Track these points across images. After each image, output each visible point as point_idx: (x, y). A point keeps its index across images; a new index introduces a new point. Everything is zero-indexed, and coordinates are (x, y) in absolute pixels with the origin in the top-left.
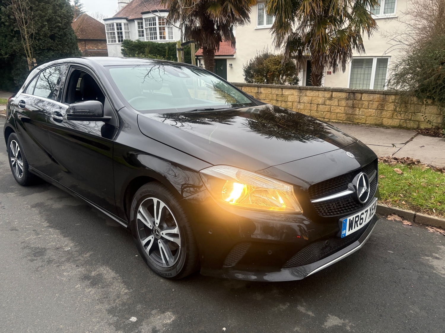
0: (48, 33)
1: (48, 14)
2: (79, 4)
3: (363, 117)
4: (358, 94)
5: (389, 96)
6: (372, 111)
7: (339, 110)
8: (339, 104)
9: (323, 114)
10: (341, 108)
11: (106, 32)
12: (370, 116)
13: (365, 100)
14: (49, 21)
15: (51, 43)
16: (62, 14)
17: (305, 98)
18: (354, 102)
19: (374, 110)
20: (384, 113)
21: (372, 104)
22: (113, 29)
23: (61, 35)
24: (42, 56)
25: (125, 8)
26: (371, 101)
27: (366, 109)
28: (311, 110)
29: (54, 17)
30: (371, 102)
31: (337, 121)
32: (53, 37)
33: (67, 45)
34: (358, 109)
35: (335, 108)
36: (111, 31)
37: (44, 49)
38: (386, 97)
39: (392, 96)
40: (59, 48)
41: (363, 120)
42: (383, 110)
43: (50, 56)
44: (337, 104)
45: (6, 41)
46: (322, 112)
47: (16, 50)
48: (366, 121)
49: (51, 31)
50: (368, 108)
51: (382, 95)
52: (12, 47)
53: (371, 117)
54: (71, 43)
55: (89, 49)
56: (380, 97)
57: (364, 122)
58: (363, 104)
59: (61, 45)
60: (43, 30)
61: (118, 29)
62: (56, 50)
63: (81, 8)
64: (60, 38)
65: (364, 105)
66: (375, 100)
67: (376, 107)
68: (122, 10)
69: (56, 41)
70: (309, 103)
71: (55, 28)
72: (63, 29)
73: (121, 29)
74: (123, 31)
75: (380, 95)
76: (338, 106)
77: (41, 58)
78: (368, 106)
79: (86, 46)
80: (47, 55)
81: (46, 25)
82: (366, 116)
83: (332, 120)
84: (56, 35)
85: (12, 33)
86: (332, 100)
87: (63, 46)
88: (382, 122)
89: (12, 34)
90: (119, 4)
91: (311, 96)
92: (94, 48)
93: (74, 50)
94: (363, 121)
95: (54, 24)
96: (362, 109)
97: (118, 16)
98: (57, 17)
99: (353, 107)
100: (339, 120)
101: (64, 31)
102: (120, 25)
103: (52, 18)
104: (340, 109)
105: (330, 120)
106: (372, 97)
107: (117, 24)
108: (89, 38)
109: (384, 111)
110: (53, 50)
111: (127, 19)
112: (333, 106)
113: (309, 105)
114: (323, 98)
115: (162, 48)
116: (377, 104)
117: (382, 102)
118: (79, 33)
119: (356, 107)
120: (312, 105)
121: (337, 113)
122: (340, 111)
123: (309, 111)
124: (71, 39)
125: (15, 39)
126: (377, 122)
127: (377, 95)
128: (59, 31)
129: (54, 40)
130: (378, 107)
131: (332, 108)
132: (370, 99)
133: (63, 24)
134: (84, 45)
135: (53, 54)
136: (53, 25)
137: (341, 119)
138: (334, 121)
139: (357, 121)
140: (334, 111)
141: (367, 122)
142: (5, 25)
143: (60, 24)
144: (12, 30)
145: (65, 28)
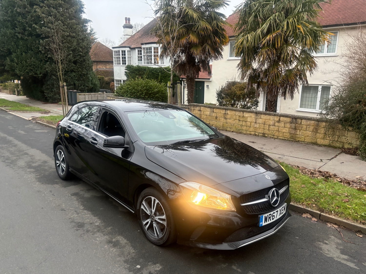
0: (72, 59)
1: (73, 46)
2: (93, 32)
3: (303, 136)
4: (299, 120)
5: (321, 123)
6: (309, 133)
7: (285, 130)
8: (285, 126)
9: (273, 132)
10: (286, 129)
11: (114, 56)
12: (308, 136)
13: (304, 124)
14: (74, 51)
15: (74, 67)
16: (83, 46)
17: (260, 120)
18: (296, 125)
19: (311, 132)
20: (318, 135)
21: (309, 127)
22: (119, 55)
23: (81, 61)
24: (66, 76)
25: (129, 39)
26: (308, 125)
27: (305, 131)
28: (264, 129)
29: (77, 48)
30: (309, 126)
31: (283, 138)
32: (75, 62)
33: (85, 68)
34: (299, 131)
35: (282, 129)
36: (117, 56)
37: (69, 71)
38: (319, 123)
39: (323, 123)
40: (79, 70)
41: (302, 138)
42: (317, 132)
43: (72, 76)
44: (284, 126)
45: (41, 64)
46: (273, 131)
47: (48, 71)
48: (305, 140)
49: (75, 57)
50: (306, 130)
51: (316, 122)
52: (45, 69)
53: (308, 137)
54: (88, 67)
55: (100, 68)
56: (315, 123)
57: (303, 140)
58: (302, 127)
59: (80, 68)
60: (69, 57)
61: (122, 55)
62: (77, 72)
63: (94, 35)
64: (81, 63)
65: (303, 128)
66: (311, 125)
67: (312, 130)
68: (127, 40)
69: (78, 66)
70: (263, 124)
71: (77, 56)
72: (83, 57)
73: (125, 55)
74: (127, 56)
75: (315, 121)
76: (284, 127)
77: (66, 77)
78: (306, 129)
79: (97, 66)
80: (70, 75)
81: (71, 53)
82: (305, 136)
83: (280, 138)
84: (78, 61)
85: (46, 59)
86: (280, 123)
87: (82, 69)
88: (316, 141)
89: (46, 60)
90: (125, 36)
91: (264, 118)
92: (103, 67)
93: (90, 71)
94: (302, 139)
95: (77, 53)
96: (301, 131)
97: (123, 45)
98: (79, 48)
99: (295, 129)
100: (285, 138)
101: (84, 58)
102: (125, 52)
103: (76, 49)
104: (286, 130)
105: (278, 137)
106: (309, 123)
107: (122, 51)
108: (100, 60)
109: (318, 133)
110: (75, 72)
111: (130, 48)
112: (280, 127)
113: (263, 125)
114: (273, 121)
115: (156, 71)
116: (313, 128)
117: (316, 127)
118: (93, 56)
119: (297, 129)
120: (265, 125)
121: (284, 132)
122: (286, 131)
123: (263, 130)
124: (88, 64)
125: (48, 63)
126: (313, 141)
127: (312, 121)
128: (80, 58)
129: (76, 64)
130: (313, 130)
131: (280, 129)
132: (307, 124)
133: (83, 53)
134: (96, 65)
135: (74, 74)
136: (76, 54)
137: (286, 137)
138: (281, 138)
139: (298, 139)
140: (281, 131)
141: (305, 141)
142: (41, 53)
143: (81, 53)
144: (46, 57)
145: (85, 56)
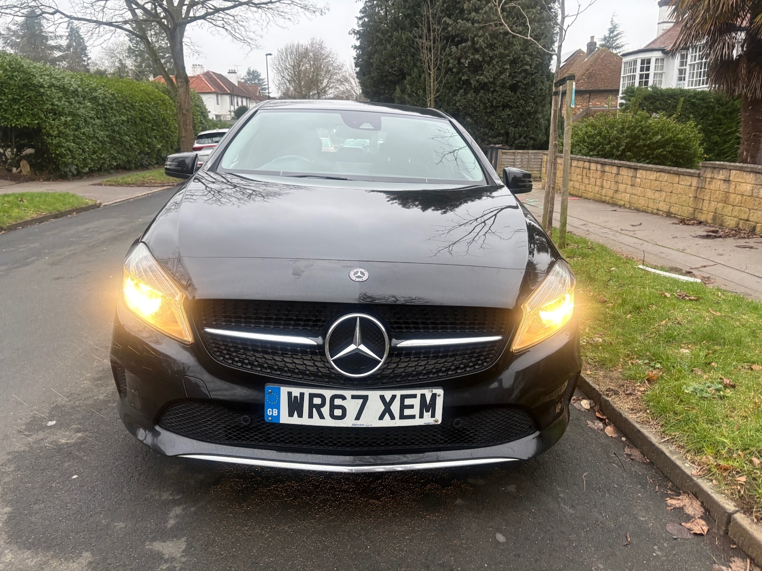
0: (508, 82)
1: (513, 52)
2: (615, 33)
11: (622, 75)
14: (513, 62)
15: (510, 97)
16: (534, 51)
22: (635, 70)
23: (527, 84)
24: (493, 117)
25: (669, 30)
29: (522, 56)
32: (514, 88)
33: (533, 99)
36: (630, 74)
37: (499, 106)
40: (520, 103)
43: (503, 117)
45: (450, 94)
47: (460, 107)
49: (514, 77)
52: (454, 105)
54: (539, 96)
55: (595, 105)
59: (523, 100)
60: (502, 77)
61: (642, 69)
62: (514, 107)
64: (525, 89)
68: (662, 35)
69: (518, 94)
71: (520, 73)
72: (532, 74)
73: (648, 69)
74: (652, 72)
77: (492, 119)
79: (589, 102)
80: (500, 114)
81: (507, 69)
84: (519, 84)
85: (460, 83)
87: (526, 101)
89: (458, 85)
90: (660, 25)
92: (603, 104)
93: (544, 106)
95: (520, 67)
97: (650, 47)
98: (526, 56)
101: (533, 77)
102: (649, 61)
103: (519, 58)
107: (643, 62)
108: (597, 89)
110: (511, 108)
111: (663, 51)
115: (703, 100)
118: (584, 80)
124: (541, 90)
125: (461, 91)
128: (525, 78)
129: (515, 92)
133: (533, 67)
134: (588, 99)
135: (510, 113)
136: (518, 69)
142: (452, 72)
143: (528, 67)
144: (460, 79)
145: (535, 73)
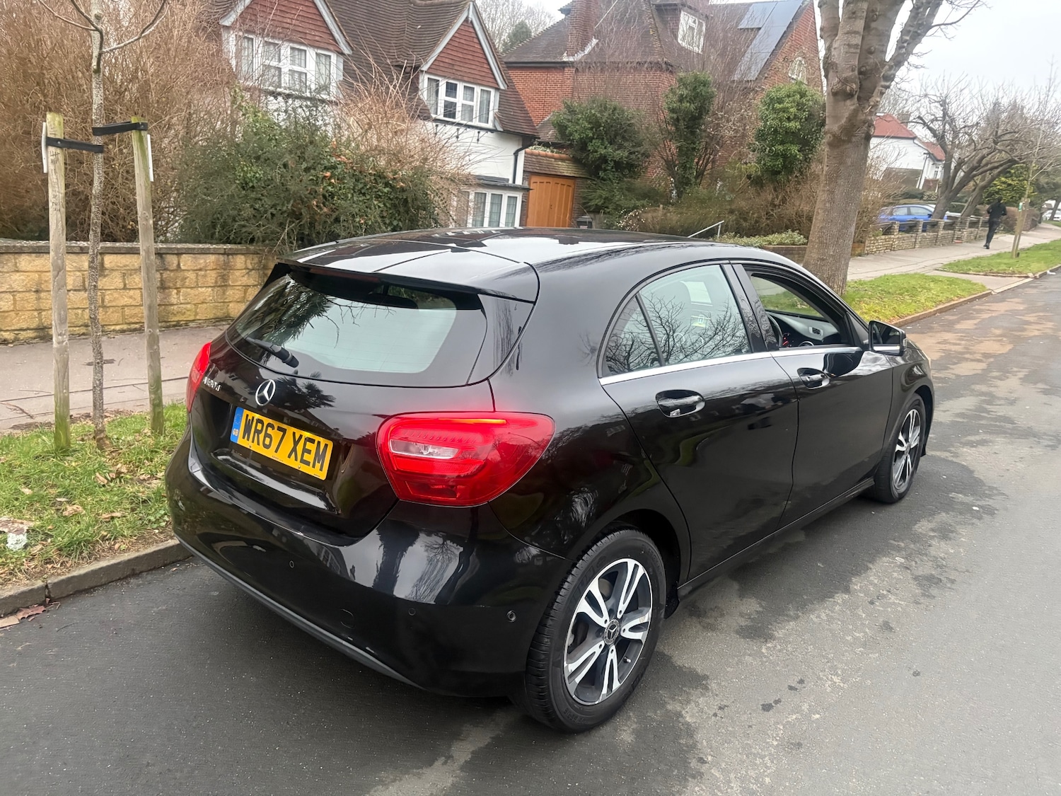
3: (189, 306)
4: (172, 256)
5: (234, 256)
6: (206, 292)
7: (126, 299)
8: (125, 285)
9: (82, 314)
10: (132, 292)
12: (203, 303)
13: (189, 268)
17: (16, 276)
18: (165, 276)
19: (210, 289)
20: (230, 292)
21: (205, 276)
26: (200, 270)
27: (192, 288)
28: (40, 310)
30: (203, 273)
31: (125, 327)
34: (175, 291)
35: (116, 295)
38: (228, 259)
39: (239, 256)
41: (189, 313)
42: (226, 286)
44: (121, 286)
46: (80, 311)
48: (196, 314)
50: (197, 287)
51: (221, 256)
53: (205, 305)
56: (218, 260)
57: (192, 318)
58: (186, 278)
65: (187, 280)
66: (209, 268)
67: (213, 281)
70: (30, 291)
75: (217, 256)
76: (125, 288)
78: (197, 282)
82: (195, 304)
83: (113, 328)
86: (105, 276)
88: (228, 311)
91: (35, 269)
94: (190, 315)
96: (182, 290)
99: (163, 287)
100: (130, 324)
104: (131, 297)
105: (106, 328)
106: (202, 261)
109: (229, 288)
112: (109, 292)
113: (33, 296)
114: (78, 274)
116: (215, 276)
117: (222, 271)
119: (169, 288)
120: (42, 295)
121: (123, 307)
122: (130, 301)
123: (36, 313)
126: (220, 314)
127: (211, 255)
130: (216, 282)
131: (107, 297)
132: (199, 267)
137: (135, 320)
138: (118, 328)
139: (176, 319)
140: (114, 304)
141: (198, 317)
